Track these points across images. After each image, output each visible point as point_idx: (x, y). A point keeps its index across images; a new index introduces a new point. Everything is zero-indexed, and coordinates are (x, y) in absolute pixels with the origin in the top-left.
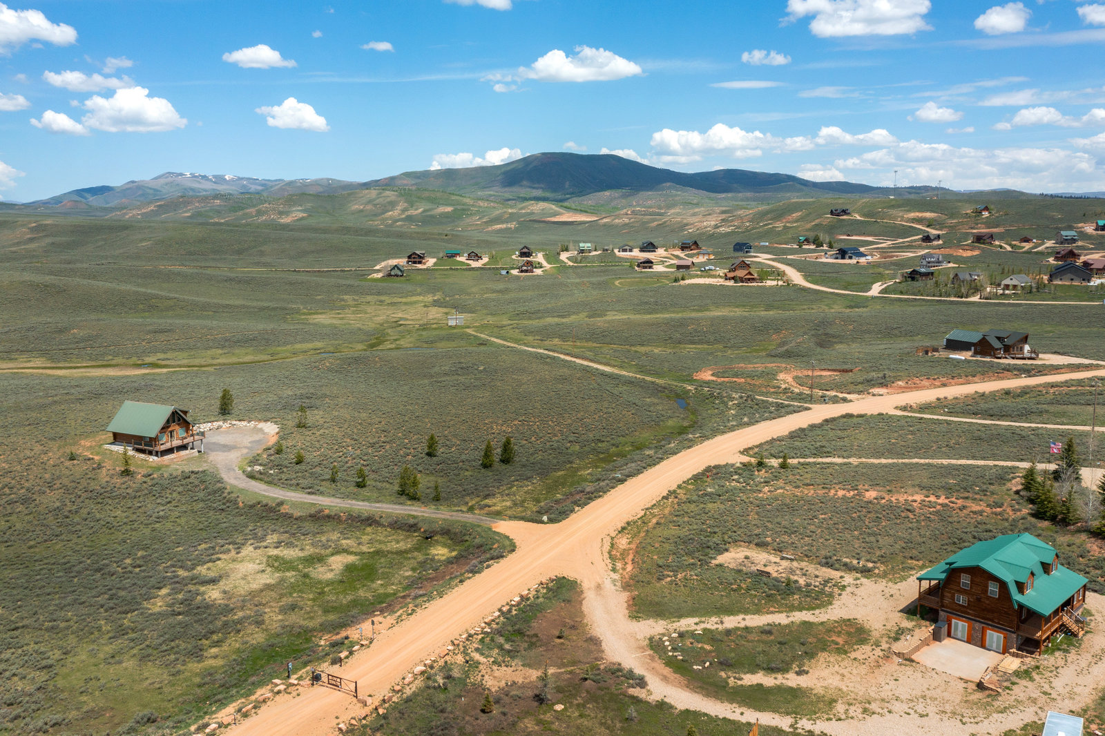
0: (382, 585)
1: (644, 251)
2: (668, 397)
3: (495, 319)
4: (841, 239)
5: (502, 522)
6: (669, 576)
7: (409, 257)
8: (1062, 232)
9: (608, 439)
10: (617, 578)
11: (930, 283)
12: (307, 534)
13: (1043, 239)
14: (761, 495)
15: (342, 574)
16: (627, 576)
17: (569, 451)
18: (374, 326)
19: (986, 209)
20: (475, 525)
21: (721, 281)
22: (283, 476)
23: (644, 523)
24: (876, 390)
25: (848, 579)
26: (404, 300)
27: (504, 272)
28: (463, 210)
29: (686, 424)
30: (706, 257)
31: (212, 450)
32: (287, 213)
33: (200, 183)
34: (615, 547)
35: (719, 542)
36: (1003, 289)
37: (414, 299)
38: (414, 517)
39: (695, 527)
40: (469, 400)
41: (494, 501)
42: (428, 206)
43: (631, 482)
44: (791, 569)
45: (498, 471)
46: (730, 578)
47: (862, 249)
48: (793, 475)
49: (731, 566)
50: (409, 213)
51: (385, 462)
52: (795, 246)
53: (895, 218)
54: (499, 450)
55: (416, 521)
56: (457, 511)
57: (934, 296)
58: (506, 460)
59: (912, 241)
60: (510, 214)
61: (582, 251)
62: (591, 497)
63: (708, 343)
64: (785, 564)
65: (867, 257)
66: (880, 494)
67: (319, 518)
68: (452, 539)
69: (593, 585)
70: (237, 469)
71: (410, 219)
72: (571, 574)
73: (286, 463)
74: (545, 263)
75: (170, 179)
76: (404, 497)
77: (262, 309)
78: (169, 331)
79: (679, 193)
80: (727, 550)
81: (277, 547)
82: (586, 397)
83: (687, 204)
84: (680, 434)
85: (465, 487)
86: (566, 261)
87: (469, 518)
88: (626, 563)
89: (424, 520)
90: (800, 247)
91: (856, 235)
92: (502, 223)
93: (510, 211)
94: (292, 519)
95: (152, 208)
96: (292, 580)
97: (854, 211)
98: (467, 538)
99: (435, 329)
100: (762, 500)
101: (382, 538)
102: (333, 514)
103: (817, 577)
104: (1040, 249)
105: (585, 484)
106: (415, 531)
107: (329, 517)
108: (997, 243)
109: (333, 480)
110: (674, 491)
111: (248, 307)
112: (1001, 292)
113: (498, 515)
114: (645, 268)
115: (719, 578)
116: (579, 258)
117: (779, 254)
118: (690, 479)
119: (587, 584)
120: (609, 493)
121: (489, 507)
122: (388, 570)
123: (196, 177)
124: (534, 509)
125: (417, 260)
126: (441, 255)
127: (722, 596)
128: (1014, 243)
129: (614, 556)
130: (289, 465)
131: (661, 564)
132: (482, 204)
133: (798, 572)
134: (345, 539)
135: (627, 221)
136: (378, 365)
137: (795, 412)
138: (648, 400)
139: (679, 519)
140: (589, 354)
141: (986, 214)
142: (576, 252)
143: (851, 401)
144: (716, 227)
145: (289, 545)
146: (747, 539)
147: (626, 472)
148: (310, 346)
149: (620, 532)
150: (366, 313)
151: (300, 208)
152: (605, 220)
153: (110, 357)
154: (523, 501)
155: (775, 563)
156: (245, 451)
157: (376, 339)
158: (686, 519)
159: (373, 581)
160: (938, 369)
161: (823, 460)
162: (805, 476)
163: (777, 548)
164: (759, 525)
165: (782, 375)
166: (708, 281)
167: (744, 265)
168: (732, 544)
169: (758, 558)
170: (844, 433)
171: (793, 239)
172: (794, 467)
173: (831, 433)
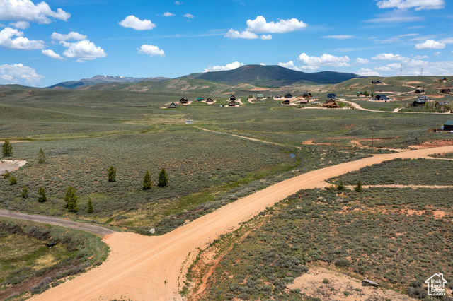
1: (286, 98)
2: (285, 152)
3: (209, 122)
4: (377, 93)
7: (180, 101)
9: (239, 173)
11: (424, 107)
14: (340, 213)
17: (210, 180)
18: (150, 125)
19: (445, 79)
21: (321, 108)
23: (237, 236)
24: (412, 147)
27: (221, 106)
28: (214, 87)
30: (314, 100)
32: (141, 89)
33: (109, 79)
34: (199, 262)
37: (176, 115)
39: (279, 243)
43: (241, 201)
44: (376, 300)
47: (387, 97)
48: (366, 197)
49: (307, 294)
50: (191, 89)
52: (356, 96)
53: (402, 84)
57: (426, 112)
58: (162, 184)
59: (410, 93)
60: (233, 88)
61: (258, 98)
63: (312, 130)
64: (368, 291)
65: (390, 100)
68: (68, 248)
71: (190, 91)
72: (134, 297)
74: (241, 102)
75: (98, 78)
78: (49, 126)
80: (305, 271)
82: (236, 151)
84: (287, 171)
86: (251, 102)
90: (358, 96)
91: (384, 91)
95: (88, 88)
97: (382, 82)
99: (179, 126)
100: (341, 217)
108: (452, 93)
110: (271, 208)
114: (286, 104)
116: (257, 101)
117: (349, 99)
118: (286, 199)
120: (218, 210)
123: (108, 77)
125: (184, 102)
126: (195, 100)
129: (193, 273)
131: (233, 287)
132: (221, 85)
137: (362, 158)
138: (272, 153)
139: (267, 233)
141: (445, 81)
142: (255, 99)
143: (397, 152)
144: (320, 91)
146: (327, 258)
147: (241, 193)
149: (211, 245)
150: (150, 121)
151: (147, 87)
155: (357, 290)
157: (148, 130)
158: (273, 234)
160: (447, 137)
161: (389, 186)
162: (377, 197)
163: (358, 270)
164: (339, 242)
165: (352, 142)
166: (314, 108)
167: (332, 101)
168: (312, 262)
169: (337, 283)
170: (398, 170)
171: (355, 93)
172: (366, 191)
173: (390, 170)
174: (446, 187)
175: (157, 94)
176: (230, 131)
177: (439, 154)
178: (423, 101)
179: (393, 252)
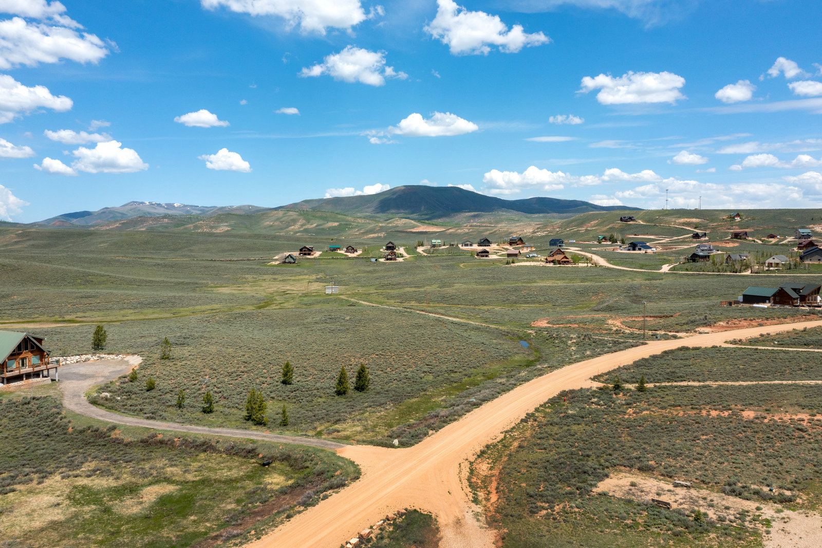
0: (194, 521)
1: (481, 246)
2: (511, 339)
3: (364, 289)
4: (630, 238)
5: (349, 447)
6: (543, 508)
7: (301, 250)
8: (800, 230)
9: (460, 370)
10: (479, 510)
11: (709, 263)
12: (130, 461)
13: (784, 236)
14: (626, 417)
15: (151, 508)
16: (491, 508)
17: (423, 380)
18: (265, 294)
19: (738, 215)
20: (318, 450)
21: (543, 264)
22: (129, 402)
23: (504, 446)
24: (702, 329)
25: (768, 511)
26: (293, 278)
27: (373, 260)
28: (347, 225)
29: (531, 358)
30: (529, 249)
31: (68, 379)
32: (216, 228)
33: (155, 208)
34: (475, 473)
35: (597, 466)
36: (768, 267)
37: (301, 277)
38: (253, 442)
39: (564, 450)
40: (332, 340)
41: (344, 426)
42: (321, 222)
43: (486, 407)
44: (691, 498)
45: (351, 397)
46: (622, 511)
47: (648, 244)
48: (653, 397)
49: (617, 495)
50: (306, 227)
51: (238, 390)
52: (596, 243)
53: (669, 222)
54: (354, 380)
55: (254, 446)
56: (302, 435)
57: (713, 271)
58: (361, 387)
59: (684, 238)
60: (381, 227)
61: (434, 246)
62: (446, 420)
63: (540, 303)
64: (681, 492)
65: (653, 249)
66: (759, 413)
67: (150, 444)
68: (292, 466)
69: (451, 520)
70: (83, 395)
71: (306, 231)
72: (423, 506)
73: (136, 390)
74: (405, 254)
75: (134, 206)
76: (250, 422)
77: (178, 284)
78: (94, 297)
79: (504, 213)
80: (607, 476)
81: (89, 476)
82: (439, 338)
83: (510, 220)
84: (528, 366)
85: (316, 412)
86: (422, 252)
87: (312, 442)
88: (489, 493)
89: (264, 445)
90: (600, 243)
91: (641, 234)
92: (375, 233)
93: (380, 225)
94: (120, 445)
95: (117, 225)
96: (87, 516)
97: (638, 218)
98: (308, 464)
99: (315, 296)
100: (629, 420)
101: (214, 466)
102: (166, 439)
103: (727, 508)
104: (784, 242)
105: (438, 410)
106: (252, 457)
107: (161, 442)
108: (750, 238)
109: (180, 406)
110: (533, 415)
111: (166, 282)
112: (767, 268)
113: (347, 439)
114: (483, 256)
115: (606, 510)
116: (432, 251)
117: (585, 248)
118: (547, 403)
119: (444, 519)
120: (464, 417)
121: (338, 431)
122: (208, 502)
123: (153, 204)
124: (386, 434)
125: (307, 252)
126: (326, 249)
127: (616, 534)
128: (763, 238)
129: (475, 484)
130: (139, 392)
131: (532, 493)
132: (360, 221)
133: (701, 502)
134: (172, 466)
135: (467, 231)
136: (260, 318)
137: (633, 346)
138: (494, 341)
139: (543, 441)
140: (442, 311)
141: (738, 219)
142: (429, 247)
143: (681, 338)
144: (534, 232)
145: (104, 473)
146: (626, 463)
147: (481, 396)
148: (208, 307)
149: (479, 456)
150: (261, 286)
151: (226, 224)
152: (451, 231)
153: (37, 316)
154: (375, 426)
155: (669, 491)
156: (101, 379)
157: (266, 302)
158: (551, 442)
159: (185, 517)
160: (749, 314)
161: (679, 384)
162: (667, 398)
163: (665, 473)
164: (635, 447)
165: (610, 322)
166: (532, 264)
167: (560, 252)
168: (611, 468)
169: (646, 485)
170: (687, 362)
171: (594, 238)
172: (651, 391)
173: (675, 363)
174: (754, 383)
175: (250, 237)
176: (406, 305)
177: (740, 341)
178: (705, 253)
179: (701, 454)
